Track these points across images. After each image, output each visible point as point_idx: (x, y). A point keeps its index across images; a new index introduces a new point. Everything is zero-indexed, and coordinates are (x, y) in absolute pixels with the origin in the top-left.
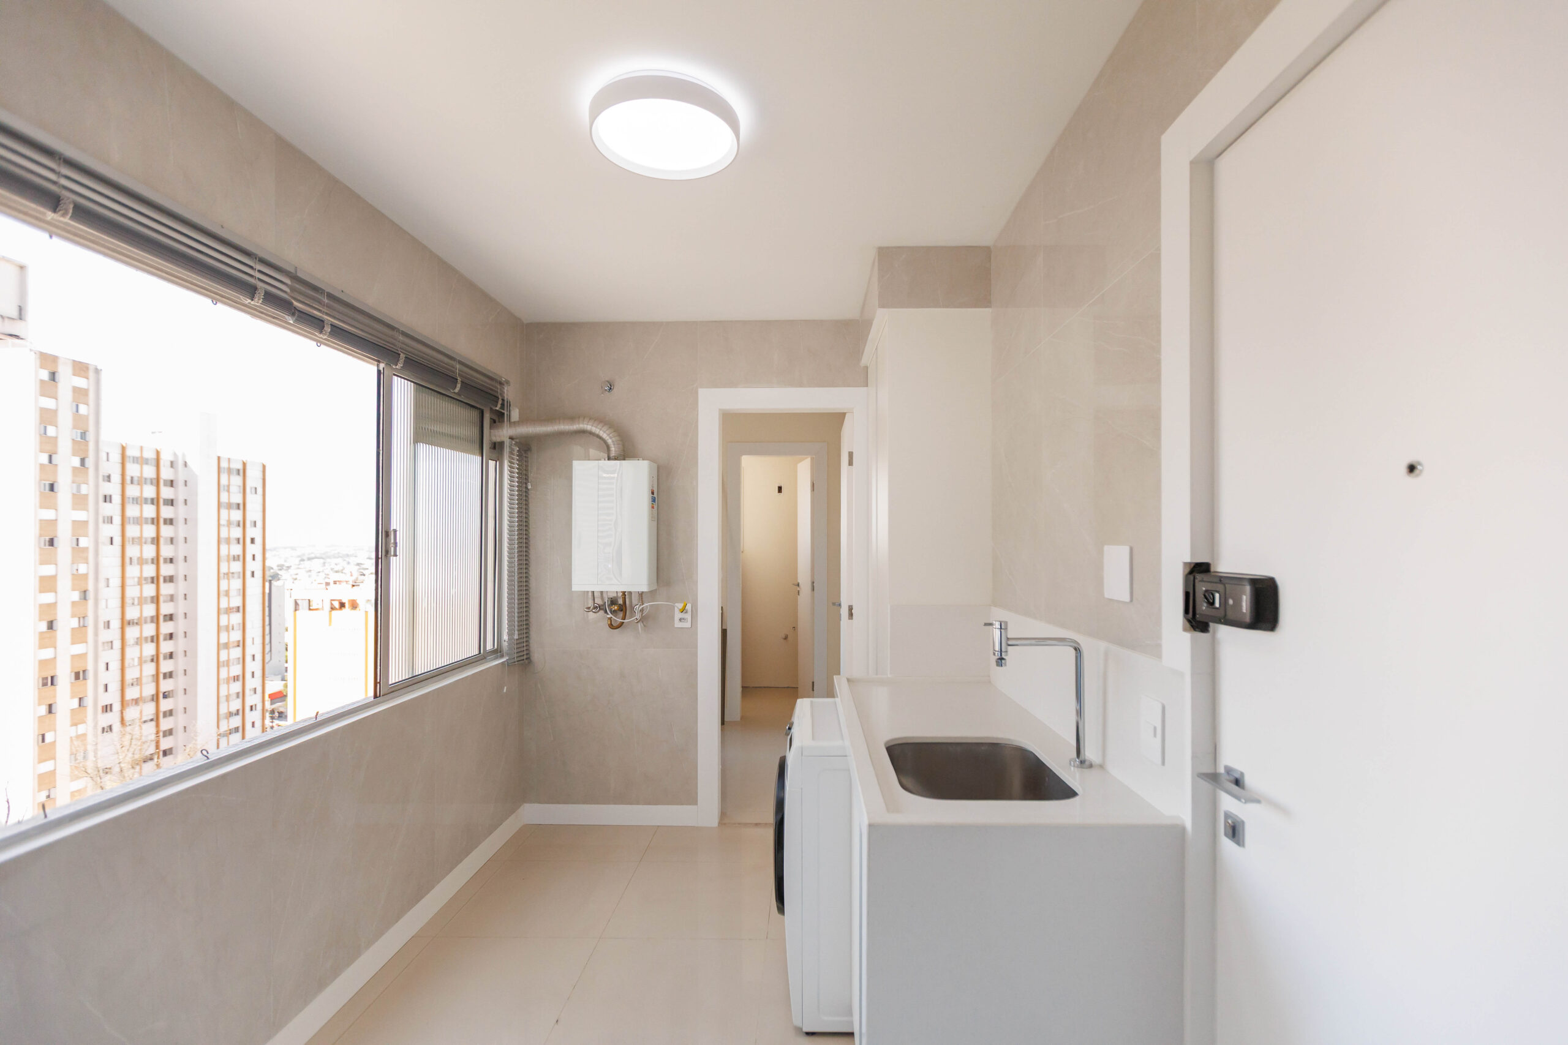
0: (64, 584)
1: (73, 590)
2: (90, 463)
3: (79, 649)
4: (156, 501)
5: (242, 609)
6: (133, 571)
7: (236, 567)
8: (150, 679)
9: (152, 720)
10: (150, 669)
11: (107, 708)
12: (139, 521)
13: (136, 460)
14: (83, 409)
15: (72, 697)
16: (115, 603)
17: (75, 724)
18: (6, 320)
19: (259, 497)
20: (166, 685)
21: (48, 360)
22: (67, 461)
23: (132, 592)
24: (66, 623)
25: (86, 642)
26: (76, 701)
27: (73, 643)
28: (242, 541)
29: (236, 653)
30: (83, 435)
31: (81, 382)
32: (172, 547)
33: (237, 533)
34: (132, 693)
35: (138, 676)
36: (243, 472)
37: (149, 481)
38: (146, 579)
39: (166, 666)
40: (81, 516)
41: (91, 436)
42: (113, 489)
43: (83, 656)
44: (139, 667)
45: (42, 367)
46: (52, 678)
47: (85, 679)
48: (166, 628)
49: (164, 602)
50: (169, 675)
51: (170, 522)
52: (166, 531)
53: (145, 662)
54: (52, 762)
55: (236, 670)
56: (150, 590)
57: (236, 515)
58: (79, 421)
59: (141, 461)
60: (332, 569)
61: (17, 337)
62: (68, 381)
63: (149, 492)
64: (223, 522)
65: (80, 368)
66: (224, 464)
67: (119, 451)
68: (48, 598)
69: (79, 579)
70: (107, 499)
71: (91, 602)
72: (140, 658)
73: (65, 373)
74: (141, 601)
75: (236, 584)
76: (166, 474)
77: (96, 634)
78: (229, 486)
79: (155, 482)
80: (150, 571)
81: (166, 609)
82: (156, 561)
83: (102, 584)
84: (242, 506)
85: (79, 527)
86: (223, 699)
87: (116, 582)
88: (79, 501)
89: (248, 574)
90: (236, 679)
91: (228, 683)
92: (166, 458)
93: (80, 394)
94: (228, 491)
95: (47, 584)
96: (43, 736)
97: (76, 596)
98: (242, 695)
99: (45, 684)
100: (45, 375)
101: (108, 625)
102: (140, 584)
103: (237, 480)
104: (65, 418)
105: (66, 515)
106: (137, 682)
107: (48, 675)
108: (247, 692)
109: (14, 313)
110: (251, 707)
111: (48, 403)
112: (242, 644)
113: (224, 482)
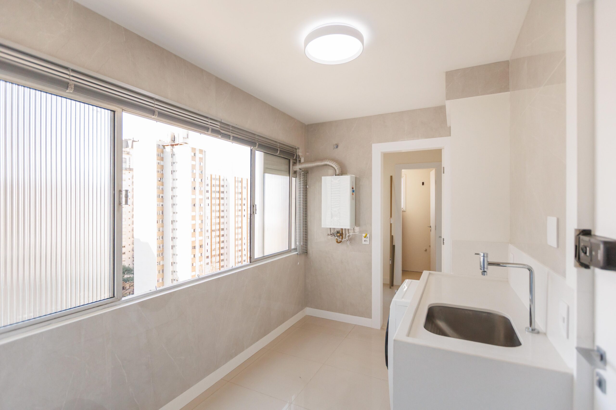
0: (197, 218)
1: (199, 220)
2: (203, 180)
3: (201, 238)
4: (219, 192)
5: (241, 228)
6: (213, 214)
7: (240, 213)
8: (218, 249)
9: (218, 262)
10: (218, 246)
11: (208, 257)
12: (215, 198)
13: (214, 179)
14: (202, 164)
15: (199, 253)
16: (209, 224)
17: (200, 261)
18: (184, 138)
20: (222, 251)
21: (194, 149)
22: (198, 180)
23: (213, 221)
24: (198, 230)
25: (203, 236)
27: (199, 236)
28: (241, 205)
29: (240, 242)
30: (202, 172)
31: (201, 156)
32: (223, 207)
33: (240, 202)
34: (214, 253)
35: (215, 248)
36: (241, 182)
37: (217, 186)
38: (217, 217)
39: (222, 245)
40: (201, 197)
41: (203, 172)
42: (208, 188)
43: (202, 240)
44: (215, 245)
45: (192, 152)
46: (195, 246)
47: (202, 247)
48: (222, 233)
49: (221, 224)
50: (223, 248)
51: (223, 198)
52: (222, 201)
53: (217, 243)
54: (194, 272)
55: (240, 248)
56: (218, 220)
57: (240, 196)
58: (201, 167)
59: (215, 179)
61: (187, 143)
62: (198, 155)
63: (218, 189)
64: (236, 198)
65: (201, 151)
66: (236, 179)
67: (210, 176)
68: (193, 222)
69: (201, 216)
70: (207, 191)
71: (203, 224)
72: (215, 242)
73: (197, 153)
74: (216, 224)
75: (240, 219)
76: (222, 183)
77: (205, 234)
78: (238, 186)
79: (219, 186)
80: (218, 214)
81: (222, 227)
82: (219, 211)
83: (206, 218)
84: (241, 193)
85: (201, 200)
86: (236, 257)
87: (209, 218)
88: (201, 192)
89: (243, 216)
90: (240, 251)
91: (238, 252)
92: (222, 178)
93: (201, 159)
94: (238, 188)
95: (194, 218)
96: (193, 264)
97: (200, 222)
98: (241, 256)
99: (193, 248)
100: (193, 154)
101: (208, 231)
102: (215, 218)
103: (240, 184)
104: (197, 167)
105: (198, 197)
106: (215, 250)
107: (194, 246)
108: (243, 255)
109: (186, 137)
110: (244, 260)
111: (194, 163)
112: (241, 239)
113: (236, 185)
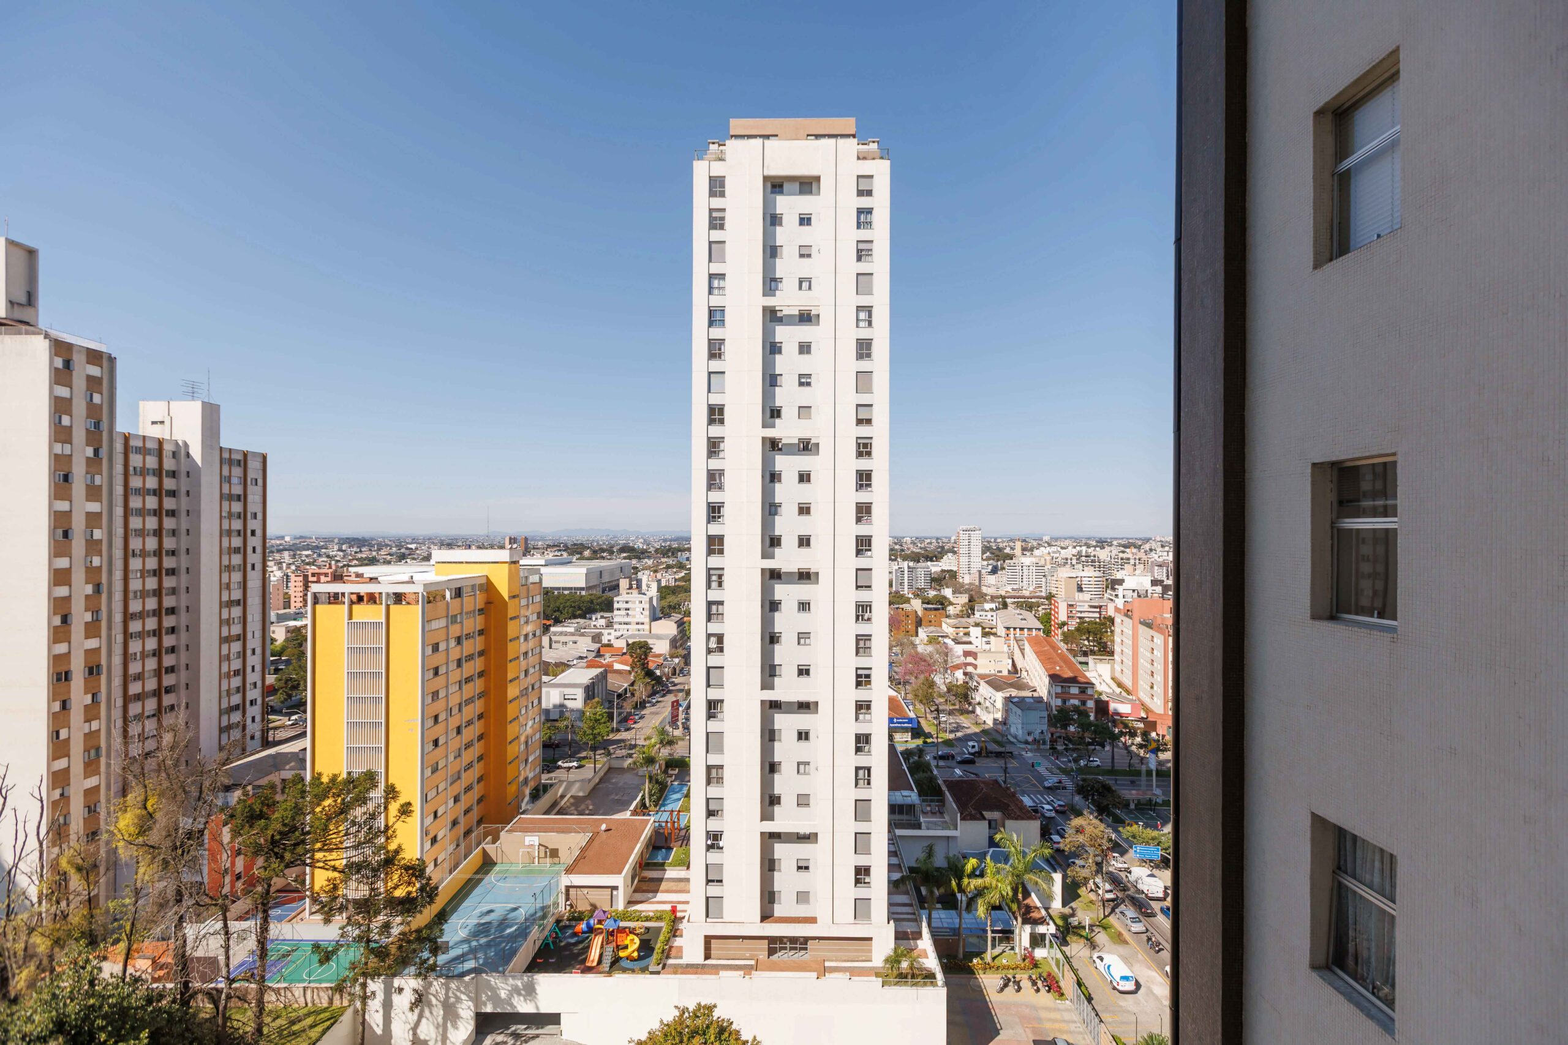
0: (78, 576)
1: (87, 583)
2: (104, 452)
3: (92, 643)
4: (158, 492)
5: (243, 603)
6: (135, 564)
7: (235, 559)
8: (152, 673)
9: (154, 715)
10: (152, 663)
12: (142, 512)
13: (139, 450)
14: (97, 399)
15: (86, 693)
16: (119, 596)
17: (88, 720)
18: (15, 306)
19: (259, 489)
20: (168, 680)
21: (60, 348)
22: (80, 451)
23: (135, 585)
24: (81, 617)
25: (100, 637)
26: (89, 696)
27: (87, 637)
28: (242, 533)
29: (236, 647)
30: (97, 425)
31: (94, 371)
32: (174, 539)
33: (237, 525)
34: (135, 688)
35: (140, 670)
36: (243, 463)
37: (151, 472)
38: (148, 571)
39: (168, 660)
40: (94, 507)
41: (104, 425)
43: (97, 651)
44: (141, 662)
45: (56, 355)
46: (67, 673)
47: (99, 674)
48: (169, 621)
49: (166, 595)
50: (171, 670)
51: (172, 513)
52: (169, 523)
53: (148, 656)
54: (66, 759)
56: (151, 583)
57: (237, 507)
58: (93, 411)
59: (143, 451)
60: (303, 561)
61: (27, 323)
62: (84, 370)
63: (151, 483)
64: (224, 514)
65: (94, 357)
66: (225, 455)
67: (123, 441)
68: (62, 591)
69: (92, 571)
71: (104, 596)
72: (143, 652)
73: (78, 359)
74: (144, 594)
75: (237, 577)
76: (169, 464)
77: (107, 629)
78: (230, 477)
79: (157, 472)
80: (152, 563)
81: (168, 602)
82: (158, 553)
84: (243, 498)
85: (90, 518)
86: (223, 694)
88: (93, 493)
89: (249, 567)
90: (237, 673)
91: (230, 677)
92: (168, 448)
93: (93, 383)
94: (230, 482)
95: (60, 577)
96: (58, 733)
97: (89, 589)
98: (244, 689)
99: (59, 679)
100: (59, 363)
102: (144, 577)
103: (237, 472)
104: (79, 407)
105: (82, 506)
106: (139, 677)
107: (63, 669)
108: (248, 686)
109: (23, 299)
110: (251, 702)
111: (63, 392)
112: (242, 638)
113: (226, 472)
